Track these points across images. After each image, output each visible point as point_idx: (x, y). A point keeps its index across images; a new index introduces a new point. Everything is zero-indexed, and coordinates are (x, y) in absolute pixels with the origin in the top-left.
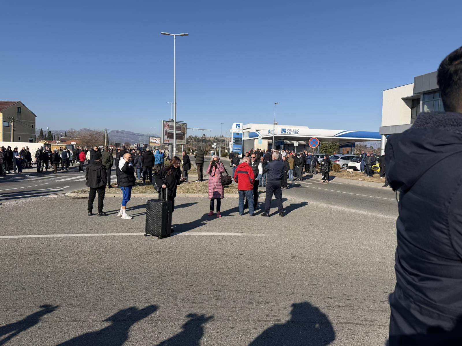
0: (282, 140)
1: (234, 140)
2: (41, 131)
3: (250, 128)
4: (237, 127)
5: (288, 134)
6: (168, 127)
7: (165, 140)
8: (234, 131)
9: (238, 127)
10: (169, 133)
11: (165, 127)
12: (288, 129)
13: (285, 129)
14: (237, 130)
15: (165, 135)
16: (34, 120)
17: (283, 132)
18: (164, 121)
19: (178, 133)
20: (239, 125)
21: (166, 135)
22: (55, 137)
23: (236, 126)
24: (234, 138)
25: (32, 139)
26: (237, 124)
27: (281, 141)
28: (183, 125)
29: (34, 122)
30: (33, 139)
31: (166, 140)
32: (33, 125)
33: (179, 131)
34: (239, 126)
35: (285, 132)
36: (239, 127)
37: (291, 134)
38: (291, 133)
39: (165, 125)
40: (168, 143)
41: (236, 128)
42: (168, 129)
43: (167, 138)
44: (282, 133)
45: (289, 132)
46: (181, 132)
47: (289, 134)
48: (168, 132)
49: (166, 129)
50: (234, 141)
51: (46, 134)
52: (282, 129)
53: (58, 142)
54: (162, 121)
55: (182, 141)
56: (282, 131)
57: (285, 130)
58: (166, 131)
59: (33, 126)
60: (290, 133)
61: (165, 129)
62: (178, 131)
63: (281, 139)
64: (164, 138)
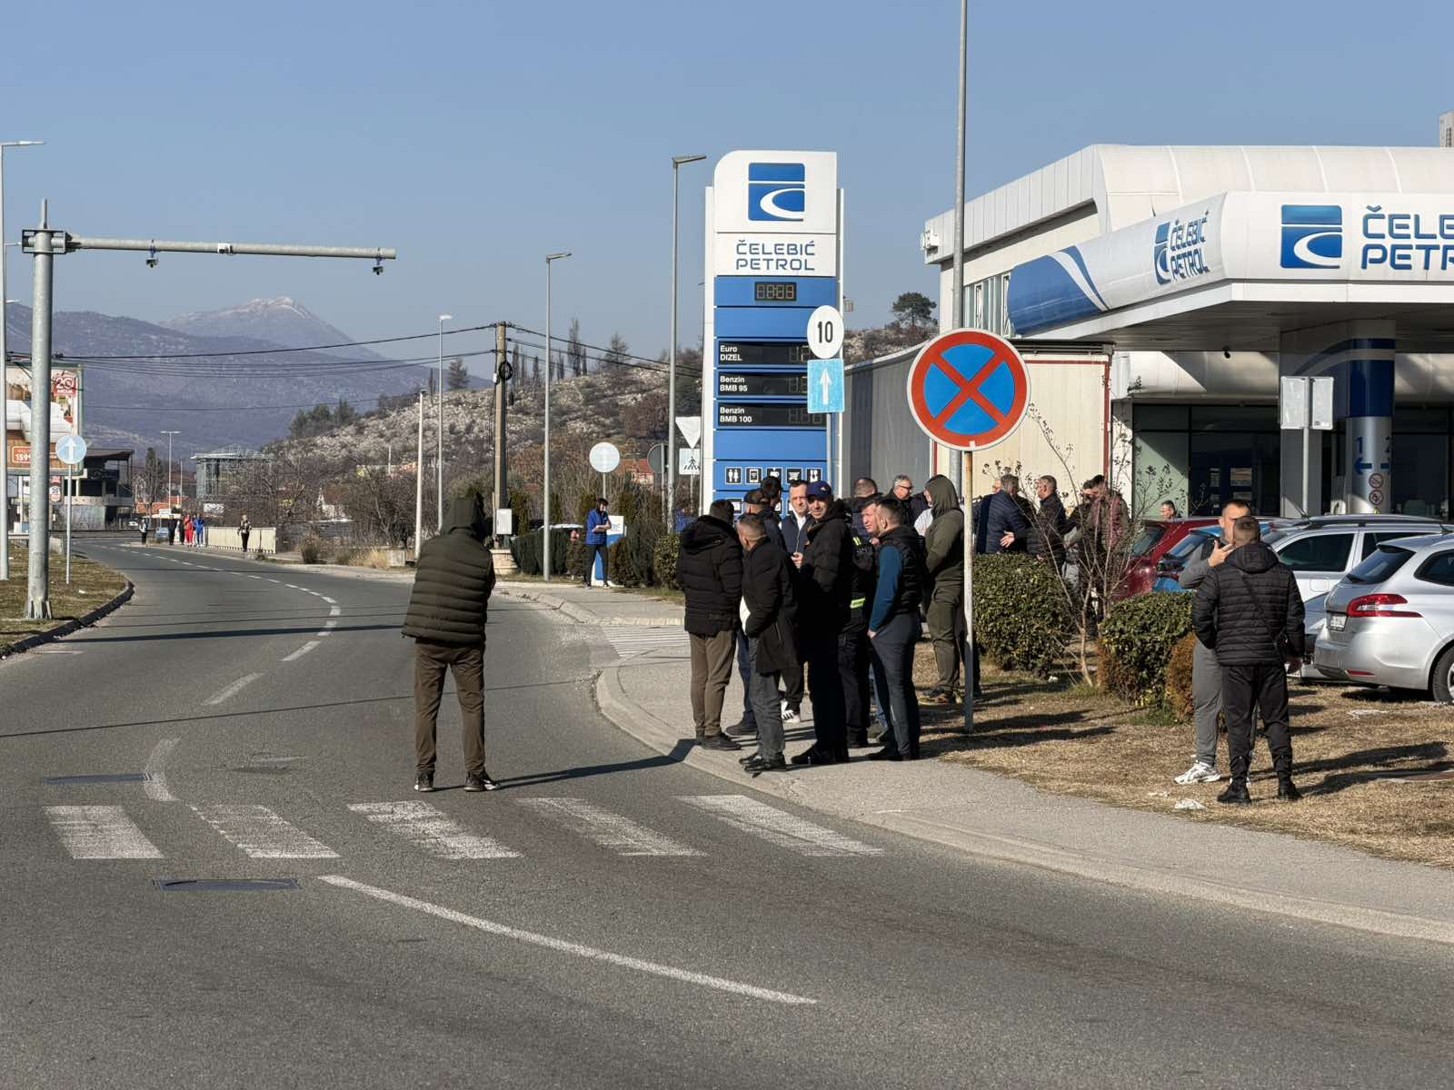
0: (1366, 355)
1: (724, 370)
3: (1088, 208)
4: (767, 203)
5: (1374, 271)
8: (721, 259)
9: (780, 202)
12: (1375, 213)
13: (1334, 215)
14: (769, 242)
17: (1301, 250)
20: (797, 172)
23: (756, 195)
24: (722, 342)
26: (756, 171)
27: (1355, 364)
34: (787, 186)
35: (1330, 247)
36: (794, 202)
37: (1417, 272)
38: (1417, 257)
41: (756, 213)
44: (1289, 260)
45: (1388, 242)
47: (1385, 271)
50: (738, 385)
52: (1289, 213)
56: (1289, 241)
57: (1323, 231)
60: (1397, 259)
63: (1355, 344)
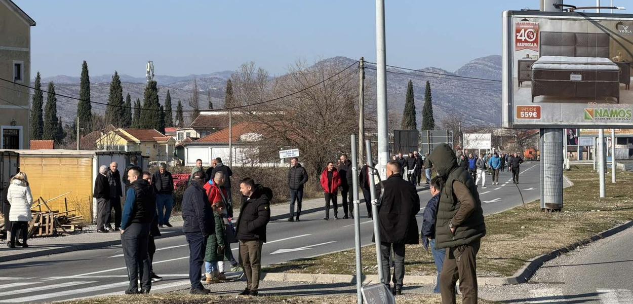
2: (116, 85)
6: (535, 41)
7: (520, 109)
10: (539, 73)
11: (518, 41)
15: (520, 82)
16: (26, 42)
18: (511, 13)
19: (590, 67)
21: (525, 83)
22: (180, 111)
25: (18, 130)
28: (620, 23)
29: (24, 50)
30: (21, 128)
31: (529, 109)
32: (18, 66)
33: (598, 60)
39: (518, 31)
40: (534, 122)
42: (533, 54)
43: (534, 95)
46: (607, 60)
48: (535, 66)
49: (528, 51)
51: (137, 97)
53: (188, 134)
54: (505, 14)
55: (615, 107)
58: (525, 65)
59: (22, 68)
61: (519, 55)
62: (590, 60)
64: (516, 98)
